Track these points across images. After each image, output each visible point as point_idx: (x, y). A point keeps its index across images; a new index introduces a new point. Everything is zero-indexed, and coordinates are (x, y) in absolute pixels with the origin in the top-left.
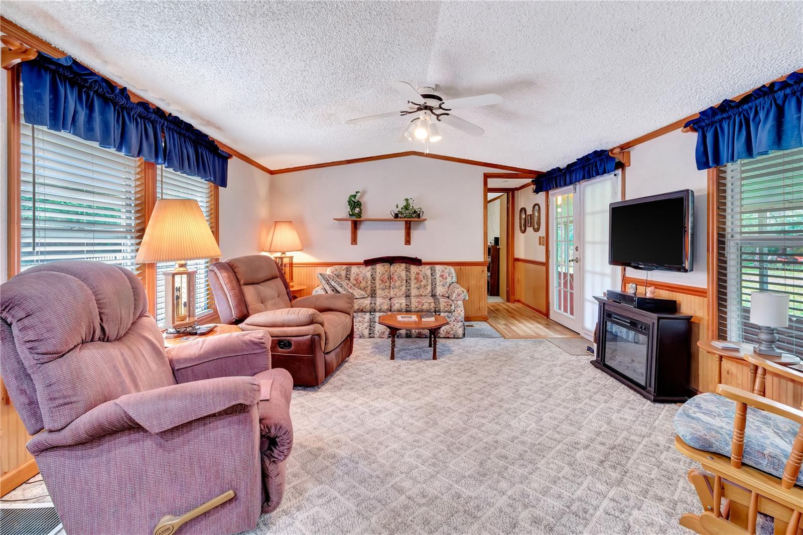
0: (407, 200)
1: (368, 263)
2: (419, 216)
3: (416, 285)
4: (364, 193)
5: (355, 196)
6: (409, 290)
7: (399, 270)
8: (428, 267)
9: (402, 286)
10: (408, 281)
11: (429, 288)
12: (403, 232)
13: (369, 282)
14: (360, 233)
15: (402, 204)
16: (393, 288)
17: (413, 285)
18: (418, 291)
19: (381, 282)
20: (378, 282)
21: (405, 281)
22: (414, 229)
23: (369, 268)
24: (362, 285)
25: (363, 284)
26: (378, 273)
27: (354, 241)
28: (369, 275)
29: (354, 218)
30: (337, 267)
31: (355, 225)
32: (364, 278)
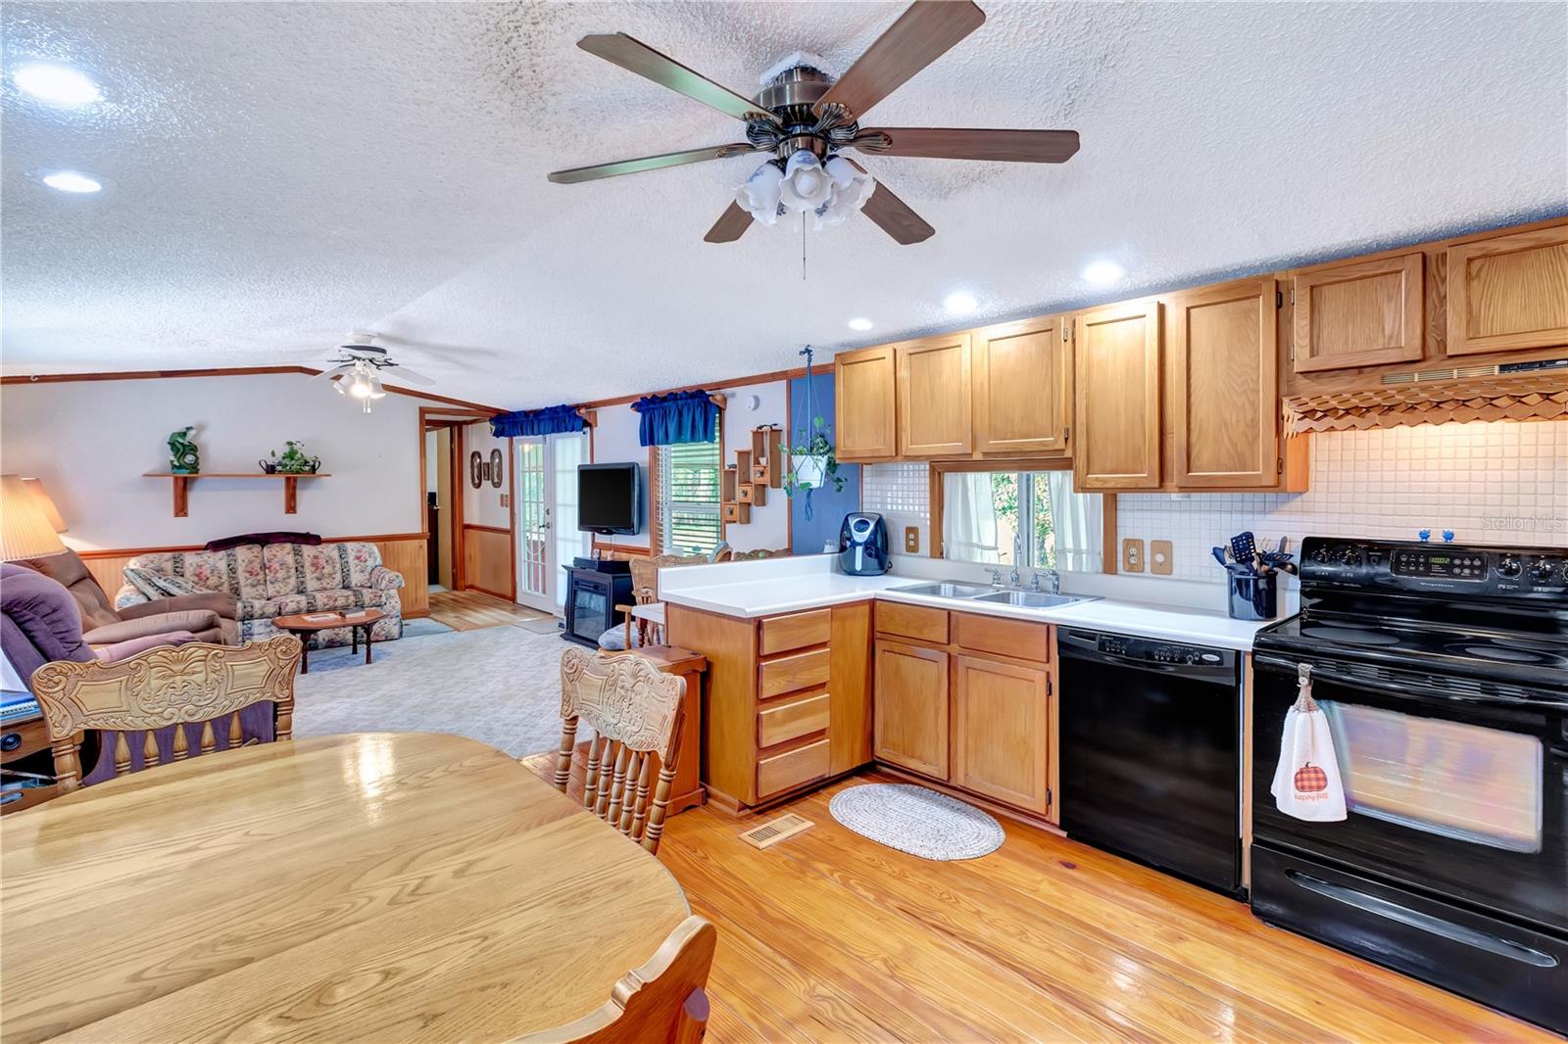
0: (290, 443)
1: (216, 546)
2: (313, 470)
3: (315, 575)
4: (201, 428)
5: (185, 434)
6: (302, 583)
7: (283, 553)
8: (332, 546)
9: (289, 577)
10: (300, 569)
11: (338, 577)
12: (282, 494)
13: (225, 577)
14: (193, 497)
15: (282, 450)
16: (272, 583)
17: (309, 575)
18: (318, 582)
19: (248, 575)
20: (242, 576)
21: (293, 571)
22: (302, 489)
23: (222, 553)
24: (209, 582)
25: (213, 581)
26: (240, 561)
27: (181, 509)
28: (222, 565)
29: (184, 473)
30: (151, 556)
31: (183, 487)
32: (212, 571)
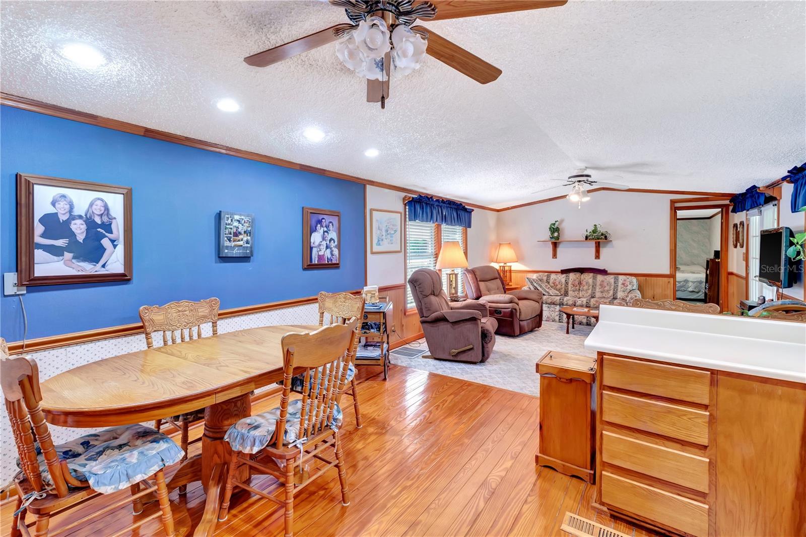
0: (595, 225)
1: (564, 272)
2: (606, 237)
3: (600, 290)
4: (562, 221)
5: (555, 224)
6: (594, 293)
7: (588, 278)
8: (612, 276)
9: (589, 289)
10: (594, 286)
11: (611, 292)
12: (593, 250)
13: (563, 286)
14: (559, 250)
15: (591, 229)
16: (581, 291)
17: (598, 289)
18: (601, 294)
19: (572, 286)
20: (570, 285)
21: (591, 287)
22: (603, 247)
23: (564, 275)
24: (557, 287)
25: (559, 287)
26: (570, 279)
27: (555, 255)
28: (563, 280)
29: (554, 240)
30: (541, 274)
31: (555, 245)
32: (559, 282)
